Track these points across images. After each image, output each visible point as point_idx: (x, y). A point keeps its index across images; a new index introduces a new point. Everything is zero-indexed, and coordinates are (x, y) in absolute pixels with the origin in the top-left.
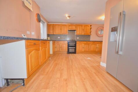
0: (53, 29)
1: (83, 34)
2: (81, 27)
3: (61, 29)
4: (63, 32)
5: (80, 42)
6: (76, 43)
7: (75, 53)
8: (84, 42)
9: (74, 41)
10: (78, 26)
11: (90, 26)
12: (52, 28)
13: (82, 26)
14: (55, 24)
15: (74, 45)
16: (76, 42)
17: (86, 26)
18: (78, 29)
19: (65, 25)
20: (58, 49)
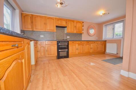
0: (32, 22)
1: (75, 32)
2: (72, 23)
3: (45, 24)
4: (48, 29)
5: (73, 43)
6: (68, 43)
7: (67, 56)
8: (77, 42)
9: (66, 41)
10: (68, 21)
11: (82, 23)
12: (29, 21)
13: (74, 22)
14: (35, 14)
15: (66, 46)
16: (68, 41)
17: (78, 22)
18: (70, 25)
19: (51, 18)
20: (43, 54)
